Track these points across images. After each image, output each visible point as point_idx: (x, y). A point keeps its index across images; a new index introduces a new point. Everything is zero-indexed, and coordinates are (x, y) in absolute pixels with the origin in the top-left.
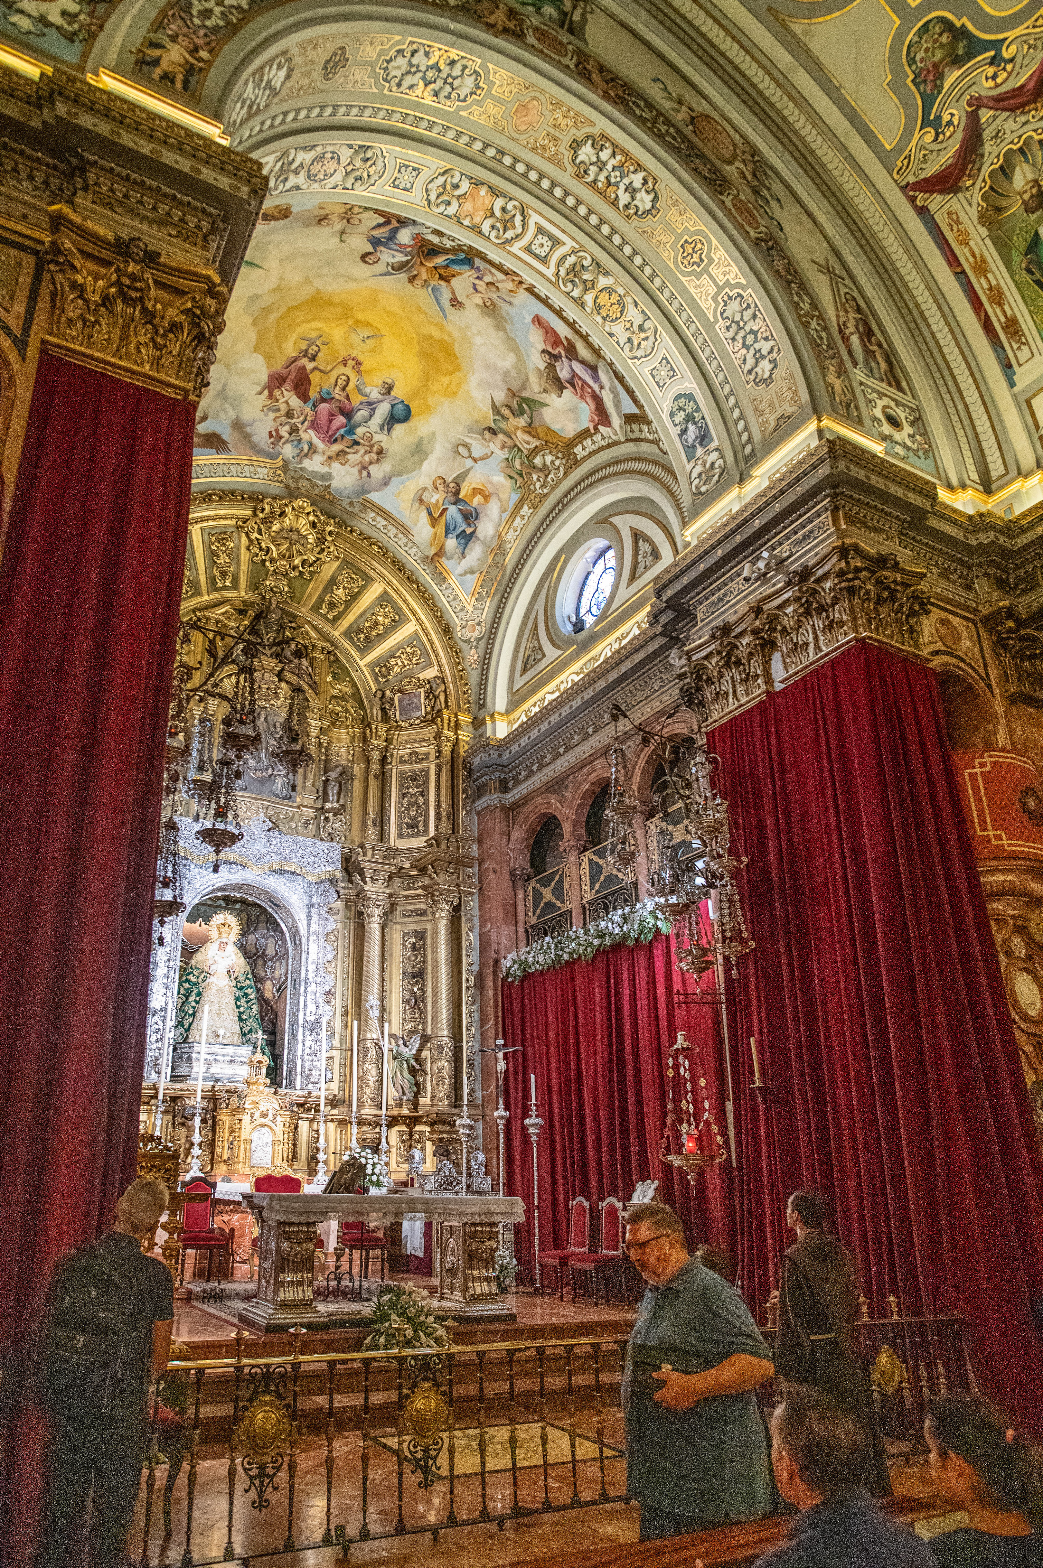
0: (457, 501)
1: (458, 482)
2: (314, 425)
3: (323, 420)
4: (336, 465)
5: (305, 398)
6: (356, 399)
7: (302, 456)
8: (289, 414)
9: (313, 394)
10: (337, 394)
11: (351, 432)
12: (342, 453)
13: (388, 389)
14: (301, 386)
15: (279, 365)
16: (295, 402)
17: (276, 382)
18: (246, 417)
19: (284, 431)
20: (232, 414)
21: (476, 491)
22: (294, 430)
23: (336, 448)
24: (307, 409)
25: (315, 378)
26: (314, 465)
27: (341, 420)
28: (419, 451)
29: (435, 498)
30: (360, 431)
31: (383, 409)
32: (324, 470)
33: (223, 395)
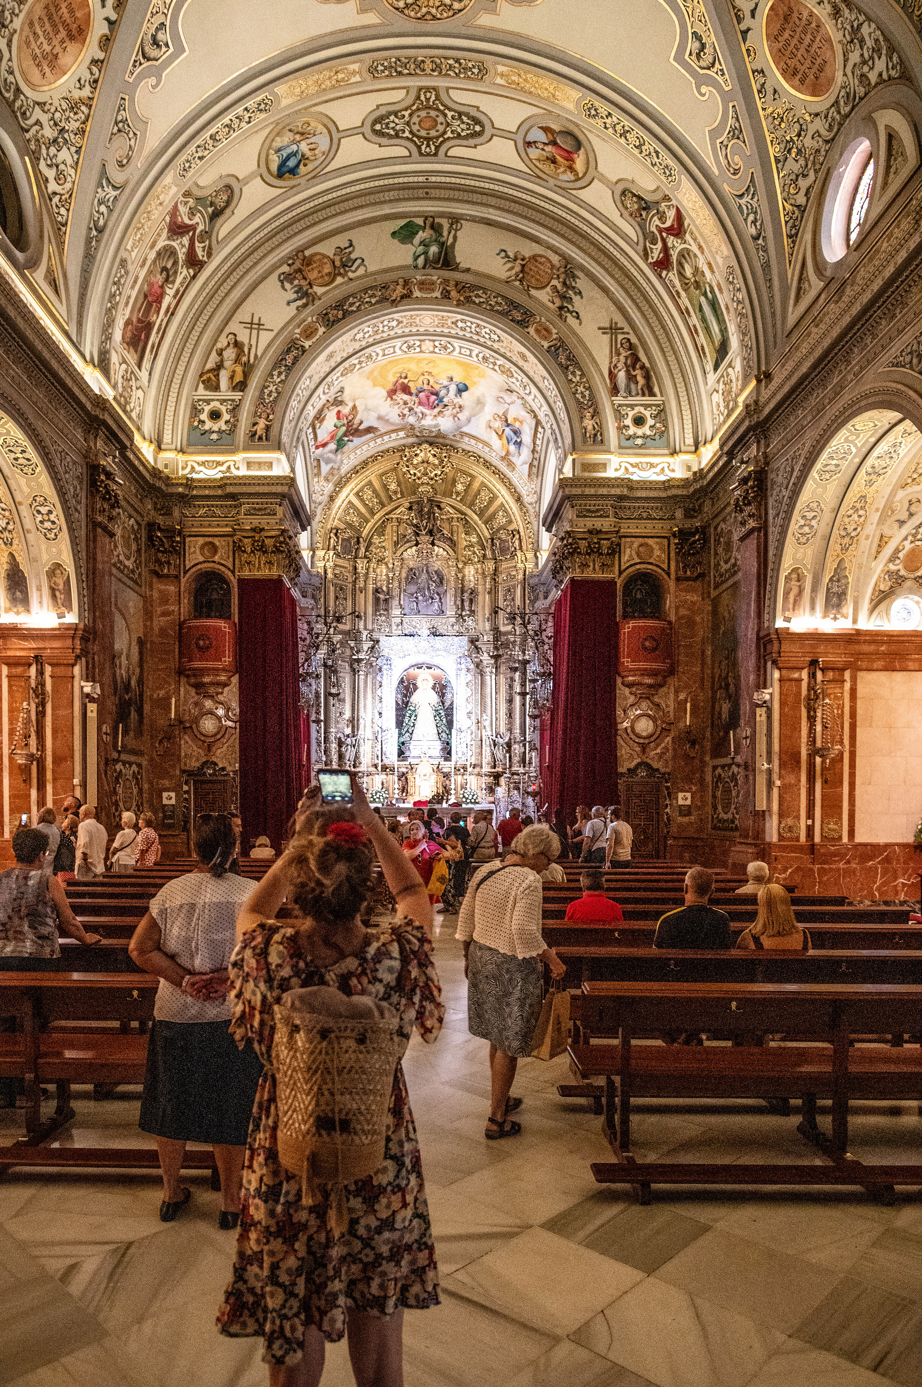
0: (508, 425)
1: (505, 415)
2: (420, 404)
3: (424, 400)
4: (439, 419)
5: (411, 394)
6: (437, 387)
7: (419, 420)
8: (405, 403)
9: (413, 391)
10: (426, 387)
11: (441, 401)
12: (440, 412)
13: (451, 379)
14: (406, 389)
15: (390, 386)
16: (406, 397)
17: (392, 393)
18: (383, 413)
19: (406, 411)
20: (375, 415)
21: (516, 419)
22: (411, 409)
23: (437, 410)
24: (414, 398)
25: (411, 384)
26: (428, 422)
27: (433, 397)
28: (480, 403)
29: (498, 424)
30: (446, 400)
31: (453, 388)
32: (434, 422)
33: (367, 409)
